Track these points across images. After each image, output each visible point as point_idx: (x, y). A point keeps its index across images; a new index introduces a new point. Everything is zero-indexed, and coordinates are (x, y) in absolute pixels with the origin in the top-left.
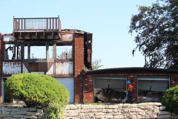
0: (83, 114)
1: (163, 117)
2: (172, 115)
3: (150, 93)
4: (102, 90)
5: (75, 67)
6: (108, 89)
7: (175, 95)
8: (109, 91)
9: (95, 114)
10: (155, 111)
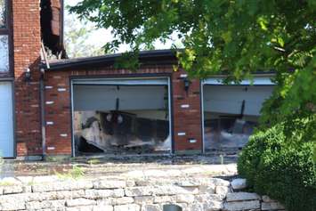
0: (37, 205)
1: (240, 206)
2: (261, 201)
3: (243, 122)
4: (98, 117)
5: (16, 50)
6: (115, 114)
7: (269, 150)
8: (120, 119)
9: (66, 205)
10: (219, 191)
